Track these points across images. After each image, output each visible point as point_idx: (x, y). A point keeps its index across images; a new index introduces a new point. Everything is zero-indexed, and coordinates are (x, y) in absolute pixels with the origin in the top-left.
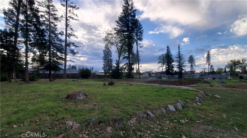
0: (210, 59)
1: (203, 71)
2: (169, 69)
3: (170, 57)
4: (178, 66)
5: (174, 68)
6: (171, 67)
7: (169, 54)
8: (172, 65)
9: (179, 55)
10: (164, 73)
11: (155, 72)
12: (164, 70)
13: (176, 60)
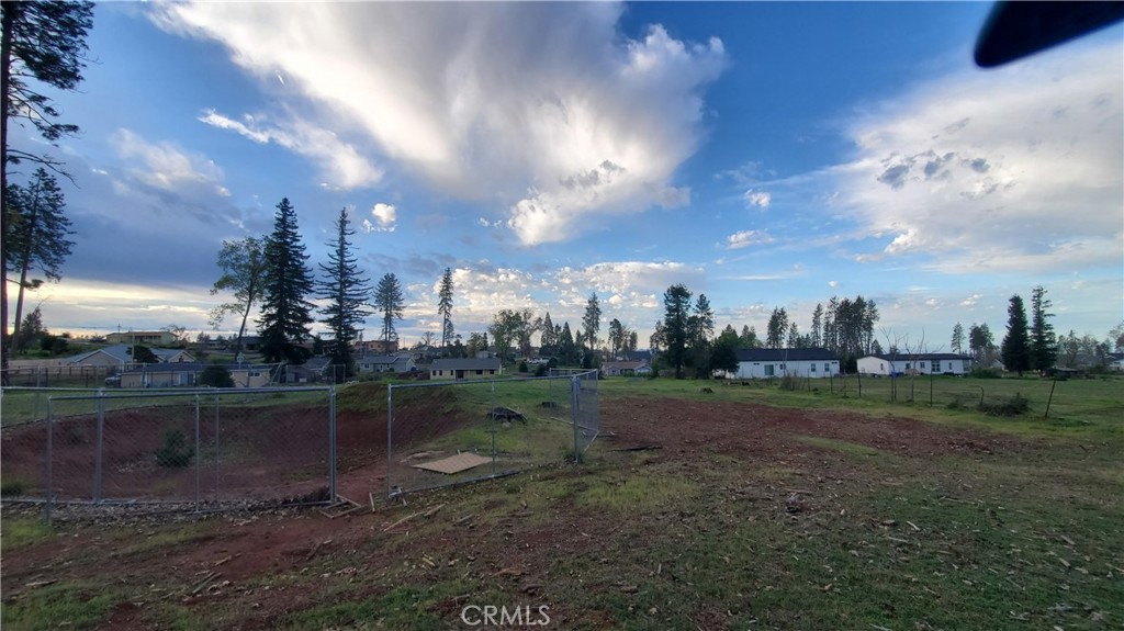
0: (450, 299)
1: (424, 343)
2: (281, 323)
3: (293, 260)
4: (331, 316)
5: (311, 321)
6: (293, 317)
7: (287, 243)
8: (302, 306)
9: (342, 261)
10: (251, 347)
11: (200, 337)
12: (253, 330)
13: (322, 283)
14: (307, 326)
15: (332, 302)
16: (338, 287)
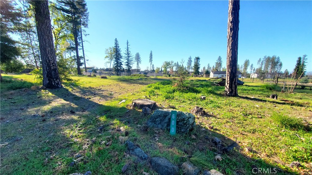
0: (152, 59)
1: (147, 70)
2: (117, 65)
3: (118, 52)
4: (126, 64)
6: (119, 64)
7: (117, 48)
8: (121, 62)
9: (128, 52)
13: (124, 57)
14: (122, 66)
15: (127, 61)
16: (127, 57)
